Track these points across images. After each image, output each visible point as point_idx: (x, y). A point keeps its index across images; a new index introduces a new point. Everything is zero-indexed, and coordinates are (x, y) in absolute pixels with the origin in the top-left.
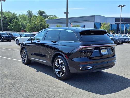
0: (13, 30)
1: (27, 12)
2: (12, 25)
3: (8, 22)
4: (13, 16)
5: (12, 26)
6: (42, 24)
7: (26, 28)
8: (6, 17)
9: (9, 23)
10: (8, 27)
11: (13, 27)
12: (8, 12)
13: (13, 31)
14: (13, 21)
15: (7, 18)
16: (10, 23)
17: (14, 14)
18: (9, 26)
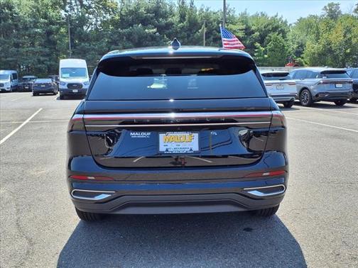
0: (265, 64)
1: (325, 7)
2: (266, 50)
3: (256, 41)
4: (270, 24)
5: (265, 52)
6: (350, 39)
7: (302, 56)
8: (253, 28)
9: (257, 44)
10: (255, 54)
11: (266, 56)
12: (260, 15)
13: (266, 66)
14: (267, 38)
15: (253, 32)
16: (259, 45)
17: (274, 19)
18: (256, 52)
